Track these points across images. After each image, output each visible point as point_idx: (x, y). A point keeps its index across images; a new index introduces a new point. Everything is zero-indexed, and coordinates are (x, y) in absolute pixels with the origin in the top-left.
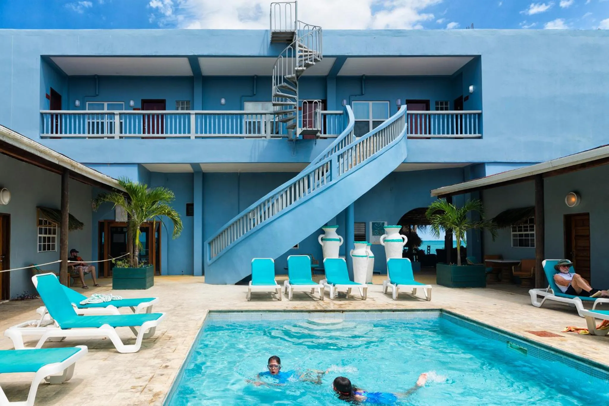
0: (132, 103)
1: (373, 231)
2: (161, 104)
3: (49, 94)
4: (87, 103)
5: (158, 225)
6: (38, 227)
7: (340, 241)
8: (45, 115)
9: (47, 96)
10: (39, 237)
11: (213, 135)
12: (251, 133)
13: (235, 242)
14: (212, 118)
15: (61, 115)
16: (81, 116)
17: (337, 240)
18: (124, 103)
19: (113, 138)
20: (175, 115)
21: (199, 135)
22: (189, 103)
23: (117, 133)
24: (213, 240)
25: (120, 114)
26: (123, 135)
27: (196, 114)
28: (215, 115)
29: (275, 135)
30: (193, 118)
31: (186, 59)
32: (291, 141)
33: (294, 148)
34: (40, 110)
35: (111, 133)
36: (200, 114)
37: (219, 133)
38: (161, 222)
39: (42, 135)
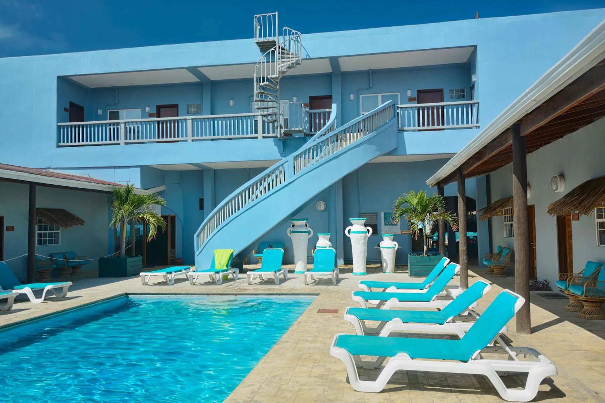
0: (147, 109)
1: (385, 221)
2: (174, 109)
3: (68, 107)
4: (109, 111)
5: (173, 218)
6: (37, 225)
7: (309, 232)
8: (62, 127)
9: (66, 110)
10: (38, 233)
11: (208, 137)
12: (244, 134)
13: (211, 235)
14: (208, 122)
15: (75, 126)
16: (92, 126)
17: (305, 232)
18: (140, 109)
19: (119, 144)
20: (174, 121)
21: (195, 138)
22: (200, 106)
23: (122, 140)
24: (200, 233)
25: (125, 123)
26: (128, 141)
27: (193, 119)
28: (210, 119)
29: (266, 135)
30: (189, 122)
31: (185, 70)
32: (280, 140)
33: (284, 146)
34: (57, 123)
35: (118, 139)
36: (196, 119)
37: (214, 135)
38: (176, 216)
39: (60, 144)
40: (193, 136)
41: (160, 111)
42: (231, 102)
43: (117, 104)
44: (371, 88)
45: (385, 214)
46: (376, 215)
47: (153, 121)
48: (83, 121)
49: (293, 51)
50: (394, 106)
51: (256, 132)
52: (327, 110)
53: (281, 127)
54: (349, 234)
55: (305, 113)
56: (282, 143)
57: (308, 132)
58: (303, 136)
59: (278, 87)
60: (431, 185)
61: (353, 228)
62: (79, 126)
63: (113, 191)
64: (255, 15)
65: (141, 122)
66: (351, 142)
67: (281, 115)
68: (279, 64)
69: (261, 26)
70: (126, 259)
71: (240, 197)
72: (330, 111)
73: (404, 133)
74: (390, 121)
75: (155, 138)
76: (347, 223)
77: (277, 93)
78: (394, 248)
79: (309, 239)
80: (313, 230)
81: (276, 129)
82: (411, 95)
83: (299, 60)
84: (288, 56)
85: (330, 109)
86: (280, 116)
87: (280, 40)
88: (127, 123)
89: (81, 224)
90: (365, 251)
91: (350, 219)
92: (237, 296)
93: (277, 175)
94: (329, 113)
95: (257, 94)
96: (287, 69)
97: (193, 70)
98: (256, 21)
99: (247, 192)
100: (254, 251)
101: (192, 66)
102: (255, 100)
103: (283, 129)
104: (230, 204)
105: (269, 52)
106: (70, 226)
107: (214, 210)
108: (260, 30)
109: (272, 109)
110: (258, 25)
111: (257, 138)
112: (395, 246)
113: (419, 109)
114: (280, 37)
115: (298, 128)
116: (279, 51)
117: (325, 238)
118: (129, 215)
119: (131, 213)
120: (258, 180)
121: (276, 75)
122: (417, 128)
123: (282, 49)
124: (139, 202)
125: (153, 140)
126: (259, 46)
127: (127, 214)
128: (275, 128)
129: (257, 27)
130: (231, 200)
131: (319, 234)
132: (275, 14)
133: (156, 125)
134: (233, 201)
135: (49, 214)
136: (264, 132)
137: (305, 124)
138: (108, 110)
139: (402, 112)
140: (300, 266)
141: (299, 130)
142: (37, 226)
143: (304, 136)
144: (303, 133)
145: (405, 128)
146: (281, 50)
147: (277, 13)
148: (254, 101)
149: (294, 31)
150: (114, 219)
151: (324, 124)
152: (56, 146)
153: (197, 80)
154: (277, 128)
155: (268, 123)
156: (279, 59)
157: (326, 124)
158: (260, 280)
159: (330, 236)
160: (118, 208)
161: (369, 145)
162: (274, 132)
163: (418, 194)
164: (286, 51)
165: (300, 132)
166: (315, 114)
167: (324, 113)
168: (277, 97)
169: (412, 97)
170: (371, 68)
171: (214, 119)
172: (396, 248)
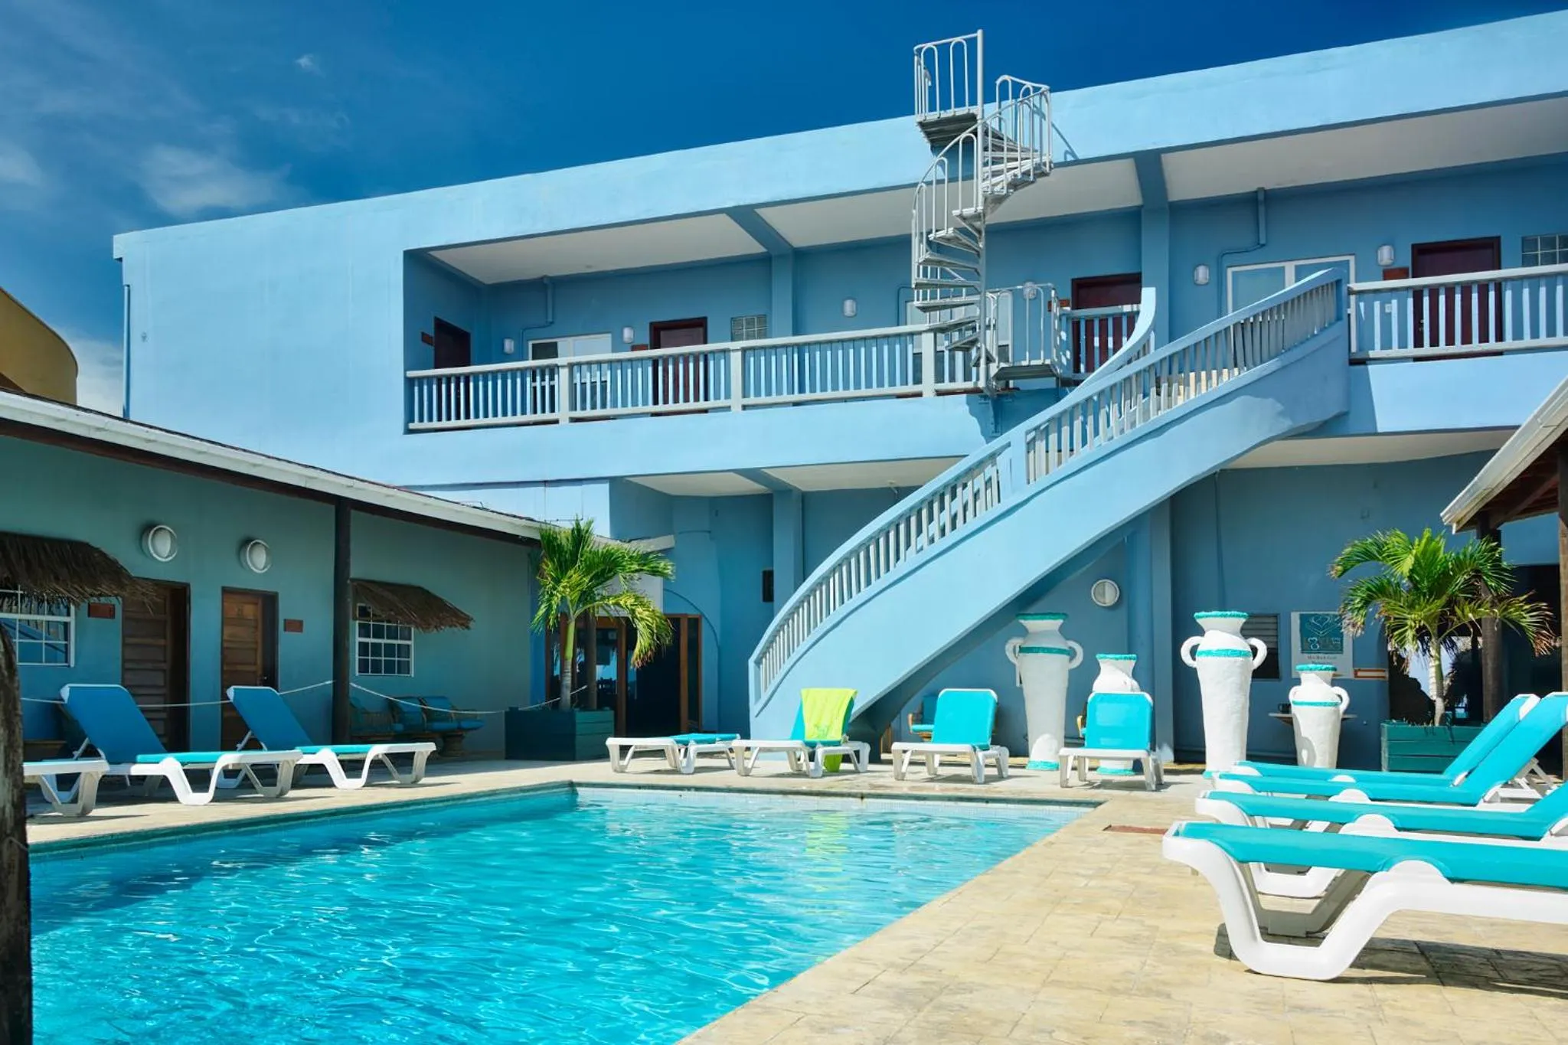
0: (627, 333)
1: (1302, 639)
2: (696, 328)
3: (431, 332)
4: (530, 343)
5: (695, 623)
6: (357, 622)
7: (1072, 654)
8: (416, 383)
9: (425, 338)
10: (360, 643)
11: (786, 397)
12: (883, 386)
13: (794, 657)
14: (785, 357)
15: (448, 378)
16: (490, 377)
17: (1061, 651)
18: (610, 335)
19: (556, 422)
20: (696, 357)
21: (752, 400)
22: (763, 319)
23: (563, 411)
24: (763, 654)
25: (571, 366)
26: (579, 413)
27: (744, 350)
28: (790, 349)
29: (947, 385)
30: (736, 359)
31: (724, 217)
32: (985, 397)
33: (996, 416)
34: (405, 370)
35: (552, 410)
36: (753, 349)
37: (802, 390)
38: (701, 616)
39: (412, 426)
40: (745, 395)
41: (659, 333)
42: (849, 307)
43: (552, 323)
44: (1263, 245)
45: (1304, 619)
46: (1272, 620)
47: (641, 359)
48: (467, 364)
49: (1024, 141)
50: (1336, 285)
51: (918, 380)
52: (1127, 308)
53: (989, 360)
54: (1194, 659)
55: (1060, 320)
56: (991, 409)
57: (1070, 374)
58: (1054, 386)
59: (981, 245)
60: (1458, 523)
61: (1204, 642)
62: (458, 378)
63: (539, 538)
64: (918, 44)
65: (610, 362)
66: (1200, 386)
67: (988, 327)
68: (984, 180)
69: (933, 80)
70: (572, 715)
71: (872, 548)
72: (1135, 309)
73: (1370, 367)
74: (1323, 329)
75: (645, 403)
76: (1184, 627)
77: (978, 263)
78: (1336, 705)
79: (1071, 672)
80: (1083, 647)
81: (974, 369)
82: (1389, 262)
83: (1045, 164)
84: (1012, 155)
85: (1135, 306)
86: (988, 332)
87: (987, 113)
88: (575, 368)
89: (462, 625)
90: (1243, 708)
91: (1196, 614)
92: (865, 800)
93: (978, 491)
94: (1132, 318)
95: (921, 267)
96: (1008, 188)
97: (745, 216)
98: (919, 63)
99: (892, 535)
100: (910, 716)
101: (742, 203)
102: (917, 285)
103: (996, 364)
104: (844, 568)
105: (957, 143)
106: (436, 627)
107: (802, 587)
108: (932, 89)
109: (963, 308)
110: (926, 76)
111: (919, 395)
112: (1338, 700)
113: (1418, 294)
114: (986, 106)
115: (1040, 359)
116: (985, 141)
117: (1118, 668)
118: (580, 600)
119: (586, 596)
120: (922, 501)
121: (977, 206)
122: (1412, 350)
123: (993, 137)
124: (606, 567)
125: (640, 409)
126: (928, 134)
127: (576, 595)
128: (972, 363)
129: (921, 80)
130: (846, 559)
131: (1102, 655)
132: (975, 39)
133: (650, 369)
134: (853, 561)
135: (386, 594)
136: (939, 378)
137: (1060, 349)
138: (528, 340)
139: (1362, 305)
140: (1044, 745)
141: (1043, 365)
142: (357, 625)
143: (1057, 384)
144: (1054, 375)
145: (1372, 354)
146: (990, 138)
147: (979, 34)
148: (913, 286)
149: (1029, 85)
150: (543, 606)
151: (1118, 345)
152: (402, 431)
153: (757, 248)
154: (977, 365)
155: (952, 351)
156: (986, 164)
157: (1121, 346)
158: (930, 774)
159: (1133, 662)
160: (553, 579)
161: (1259, 399)
162: (967, 377)
163: (1417, 542)
164: (1005, 142)
165: (1046, 371)
166: (1089, 322)
167: (1117, 319)
168: (978, 273)
169: (1396, 266)
170: (1261, 186)
171: (800, 347)
172: (1343, 707)
